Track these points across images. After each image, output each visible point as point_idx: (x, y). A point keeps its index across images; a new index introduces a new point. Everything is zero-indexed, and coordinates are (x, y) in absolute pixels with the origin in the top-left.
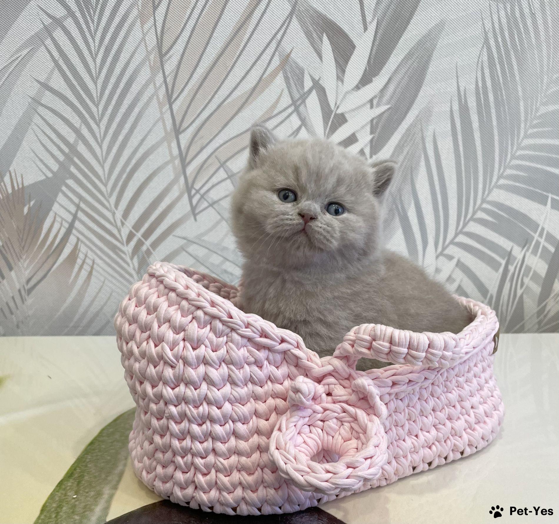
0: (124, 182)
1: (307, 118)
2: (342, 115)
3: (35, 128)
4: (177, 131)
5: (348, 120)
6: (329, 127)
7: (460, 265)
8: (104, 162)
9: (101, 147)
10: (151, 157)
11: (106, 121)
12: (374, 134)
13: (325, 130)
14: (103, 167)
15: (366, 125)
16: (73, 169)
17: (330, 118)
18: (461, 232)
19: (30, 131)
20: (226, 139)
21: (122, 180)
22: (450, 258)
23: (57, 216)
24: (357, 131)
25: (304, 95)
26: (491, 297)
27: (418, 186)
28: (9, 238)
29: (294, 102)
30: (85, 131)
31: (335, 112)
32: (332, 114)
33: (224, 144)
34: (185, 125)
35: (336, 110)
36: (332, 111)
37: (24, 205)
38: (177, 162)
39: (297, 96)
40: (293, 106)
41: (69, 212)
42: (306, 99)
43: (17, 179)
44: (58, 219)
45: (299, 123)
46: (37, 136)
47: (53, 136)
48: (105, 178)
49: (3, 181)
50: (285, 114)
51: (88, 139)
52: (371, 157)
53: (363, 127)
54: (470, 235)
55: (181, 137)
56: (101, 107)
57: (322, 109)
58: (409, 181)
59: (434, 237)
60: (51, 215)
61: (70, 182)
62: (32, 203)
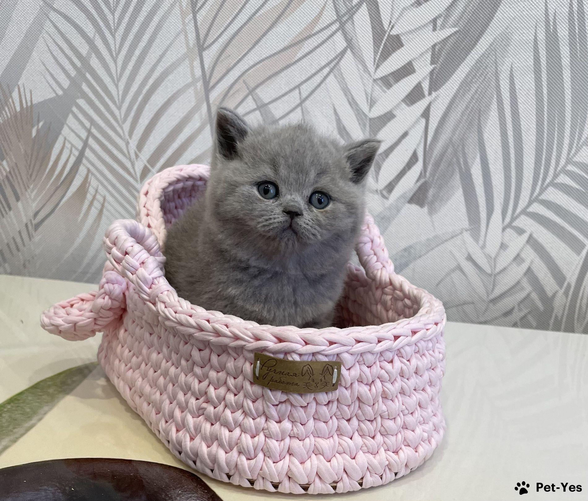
0: (139, 105)
1: (354, 38)
2: (398, 37)
3: (46, 36)
4: (201, 47)
5: (404, 44)
6: (380, 52)
7: (532, 241)
8: (119, 80)
9: (115, 62)
10: (170, 77)
11: (123, 30)
12: (436, 64)
13: (375, 56)
14: (117, 86)
15: (426, 51)
16: (84, 87)
17: (383, 40)
18: (537, 200)
19: (41, 40)
20: (257, 59)
21: (138, 103)
22: (520, 231)
23: (66, 142)
24: (415, 59)
25: (352, 9)
26: (569, 286)
27: (486, 136)
28: (16, 164)
29: (339, 17)
30: (99, 43)
31: (389, 33)
32: (385, 35)
33: (254, 66)
34: (210, 40)
35: (390, 31)
36: (385, 32)
37: (33, 127)
38: (200, 84)
39: (343, 10)
40: (338, 23)
41: (79, 137)
42: (354, 14)
43: (25, 95)
44: (68, 145)
45: (345, 44)
46: (47, 46)
47: (65, 46)
48: (119, 99)
49: (11, 97)
50: (328, 32)
51: (102, 52)
52: (430, 94)
53: (422, 55)
54: (548, 204)
55: (205, 54)
56: (117, 14)
57: (373, 28)
58: (476, 128)
59: (502, 203)
60: (60, 139)
61: (81, 102)
62: (41, 124)
